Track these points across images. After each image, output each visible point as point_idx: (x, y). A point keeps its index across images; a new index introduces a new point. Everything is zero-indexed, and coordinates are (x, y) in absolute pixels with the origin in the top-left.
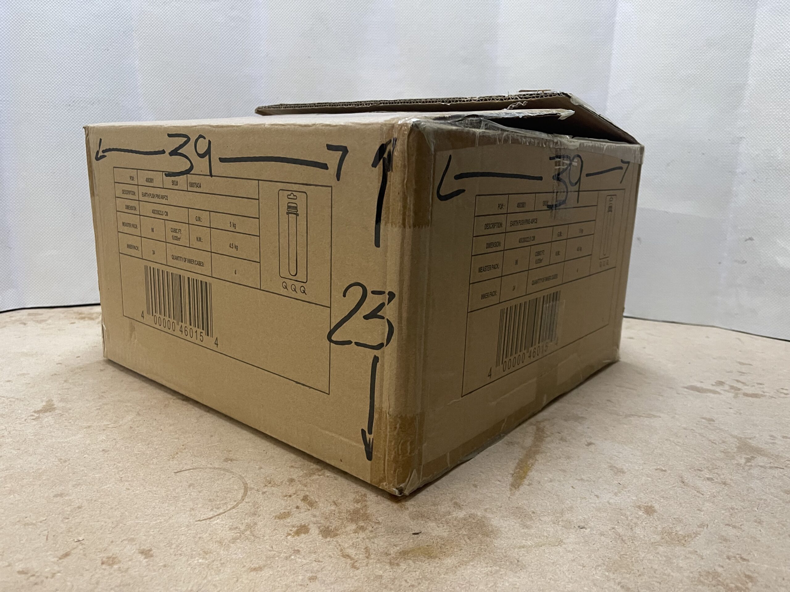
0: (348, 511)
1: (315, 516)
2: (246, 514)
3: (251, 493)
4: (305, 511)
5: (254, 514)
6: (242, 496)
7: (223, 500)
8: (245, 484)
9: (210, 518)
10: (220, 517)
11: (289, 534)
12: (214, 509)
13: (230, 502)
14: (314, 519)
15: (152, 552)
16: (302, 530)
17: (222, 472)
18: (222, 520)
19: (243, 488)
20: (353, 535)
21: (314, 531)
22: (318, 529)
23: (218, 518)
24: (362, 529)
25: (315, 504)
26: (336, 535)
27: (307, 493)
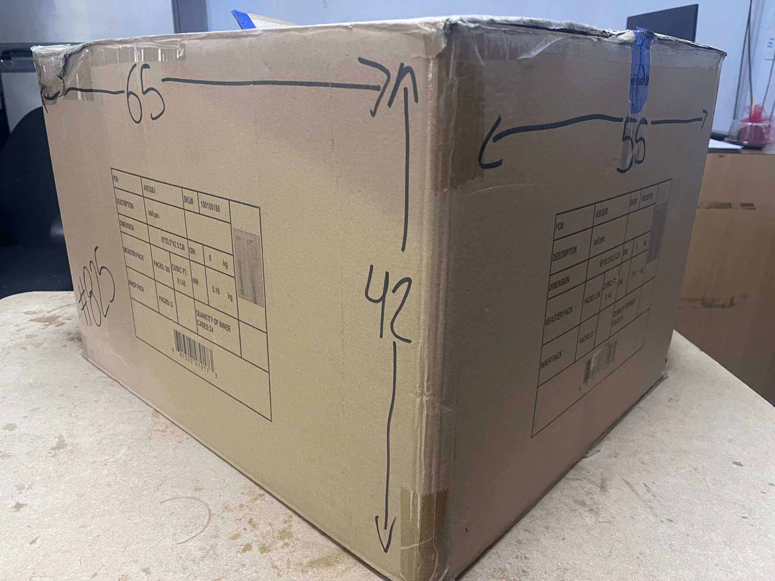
0: (279, 531)
1: (256, 536)
2: (211, 536)
3: (214, 518)
4: (250, 532)
5: (216, 537)
6: (208, 522)
7: (194, 525)
8: (209, 510)
9: (187, 541)
10: (193, 540)
11: (239, 552)
12: (189, 534)
13: (199, 527)
14: (255, 539)
15: (150, 570)
16: (248, 547)
17: (193, 501)
18: (194, 543)
19: (208, 514)
20: (280, 550)
21: (255, 548)
22: (257, 547)
23: (192, 541)
24: (287, 544)
25: (257, 526)
26: (269, 551)
27: (252, 517)
